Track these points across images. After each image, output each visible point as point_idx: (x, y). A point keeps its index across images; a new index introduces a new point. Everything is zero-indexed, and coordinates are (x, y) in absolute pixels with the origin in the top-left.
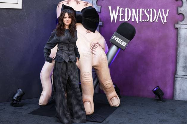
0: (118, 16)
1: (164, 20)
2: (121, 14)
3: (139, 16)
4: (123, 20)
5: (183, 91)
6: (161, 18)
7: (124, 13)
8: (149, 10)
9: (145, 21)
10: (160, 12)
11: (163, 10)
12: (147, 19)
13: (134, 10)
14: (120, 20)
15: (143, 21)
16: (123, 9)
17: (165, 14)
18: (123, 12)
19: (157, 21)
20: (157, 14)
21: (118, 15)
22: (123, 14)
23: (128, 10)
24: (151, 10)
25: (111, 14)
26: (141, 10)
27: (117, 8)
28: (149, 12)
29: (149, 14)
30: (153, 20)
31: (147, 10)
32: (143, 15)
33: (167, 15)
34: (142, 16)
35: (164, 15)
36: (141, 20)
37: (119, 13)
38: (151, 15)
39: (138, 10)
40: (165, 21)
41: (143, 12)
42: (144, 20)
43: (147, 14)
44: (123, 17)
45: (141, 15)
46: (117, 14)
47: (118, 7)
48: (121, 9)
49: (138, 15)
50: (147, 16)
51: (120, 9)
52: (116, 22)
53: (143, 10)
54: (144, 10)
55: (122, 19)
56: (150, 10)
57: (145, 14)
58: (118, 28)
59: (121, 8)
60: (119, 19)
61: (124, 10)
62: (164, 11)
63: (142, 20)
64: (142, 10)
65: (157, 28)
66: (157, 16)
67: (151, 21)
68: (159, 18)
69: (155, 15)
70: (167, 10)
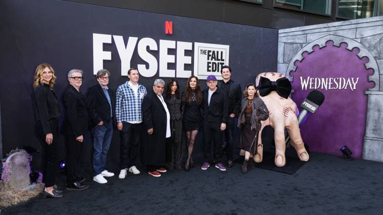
0: (309, 85)
1: (353, 87)
2: (311, 83)
3: (328, 85)
4: (313, 88)
5: (373, 152)
6: (351, 85)
9: (334, 88)
10: (349, 80)
11: (353, 79)
12: (336, 86)
13: (323, 79)
14: (310, 88)
15: (332, 88)
16: (313, 79)
17: (355, 82)
18: (313, 81)
19: (346, 88)
22: (313, 83)
23: (318, 80)
24: (341, 79)
25: (302, 83)
26: (330, 79)
28: (338, 81)
32: (332, 83)
33: (356, 83)
35: (353, 83)
36: (330, 88)
38: (340, 83)
39: (327, 79)
40: (355, 88)
41: (332, 81)
44: (313, 85)
45: (330, 84)
46: (308, 83)
47: (309, 77)
48: (311, 79)
49: (327, 83)
52: (306, 90)
53: (333, 79)
56: (339, 79)
57: (335, 83)
58: (308, 95)
61: (315, 80)
65: (346, 94)
66: (346, 85)
67: (340, 88)
68: (349, 86)
69: (345, 83)
70: (357, 78)
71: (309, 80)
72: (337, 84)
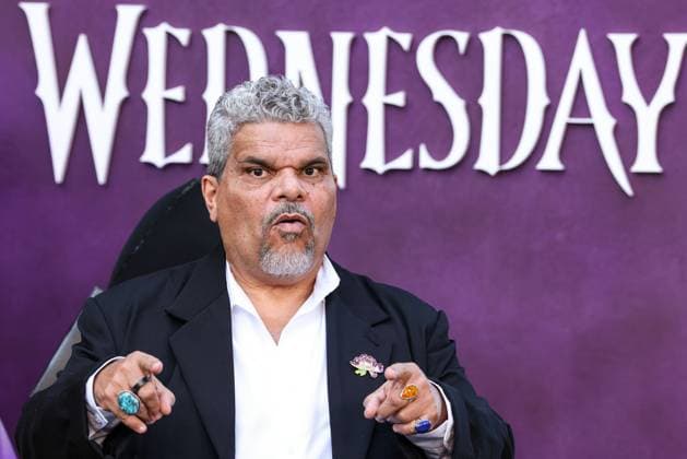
0: (131, 115)
3: (356, 115)
4: (184, 155)
6: (603, 123)
7: (197, 82)
8: (462, 38)
9: (426, 161)
10: (582, 60)
11: (623, 42)
13: (297, 45)
14: (145, 158)
15: (404, 161)
16: (183, 35)
18: (186, 64)
19: (550, 161)
20: (554, 88)
21: (125, 104)
22: (177, 94)
23: (234, 45)
24: (492, 40)
25: (46, 88)
26: (377, 42)
27: (114, 16)
28: (464, 70)
29: (470, 88)
30: (506, 149)
31: (445, 44)
32: (398, 99)
33: (665, 94)
34: (388, 107)
35: (631, 94)
36: (374, 159)
37: (137, 74)
38: (490, 100)
39: (341, 41)
40: (647, 161)
41: (401, 67)
42: (416, 159)
43: (442, 91)
46: (117, 89)
47: (128, 16)
48: (156, 37)
49: (341, 96)
50: (440, 106)
51: (148, 32)
52: (102, 177)
53: (404, 40)
54: (414, 45)
55: (171, 146)
56: (476, 48)
57: (427, 91)
58: (133, 241)
59: (164, 27)
60: (142, 148)
61: (198, 45)
62: (635, 46)
63: (390, 154)
64: (391, 41)
65: (560, 236)
67: (488, 161)
69: (537, 99)
70: (669, 37)
71: (139, 45)
72: (455, 107)
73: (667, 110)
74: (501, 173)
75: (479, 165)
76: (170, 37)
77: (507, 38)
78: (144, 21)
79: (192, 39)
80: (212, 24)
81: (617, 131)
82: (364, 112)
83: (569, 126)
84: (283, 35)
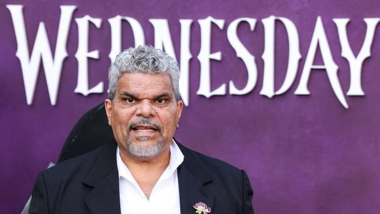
0: (69, 68)
1: (345, 85)
2: (82, 55)
3: (194, 65)
4: (99, 88)
6: (331, 68)
7: (106, 47)
8: (252, 22)
9: (233, 90)
10: (319, 33)
11: (341, 23)
12: (242, 81)
14: (77, 90)
15: (221, 91)
16: (97, 22)
17: (356, 49)
18: (99, 39)
19: (302, 89)
20: (304, 50)
21: (66, 60)
22: (95, 54)
24: (269, 23)
25: (22, 52)
27: (59, 12)
28: (254, 40)
29: (257, 49)
30: (278, 83)
31: (243, 24)
32: (217, 56)
33: (365, 52)
34: (212, 60)
35: (347, 52)
36: (205, 89)
39: (185, 24)
40: (356, 89)
41: (219, 39)
42: (228, 89)
43: (242, 51)
44: (99, 69)
46: (61, 52)
47: (67, 11)
48: (83, 23)
49: (186, 55)
50: (240, 60)
51: (79, 21)
52: (53, 101)
53: (220, 23)
54: (226, 26)
55: (91, 84)
56: (260, 27)
57: (233, 51)
58: (70, 139)
59: (87, 18)
62: (348, 25)
63: (213, 86)
64: (213, 24)
65: (308, 131)
67: (268, 90)
70: (367, 20)
72: (249, 60)
73: (366, 61)
74: (275, 97)
75: (263, 92)
76: (90, 23)
77: (278, 22)
78: (76, 14)
79: (102, 24)
80: (113, 16)
81: (339, 73)
82: (199, 63)
83: (312, 70)
84: (153, 21)
